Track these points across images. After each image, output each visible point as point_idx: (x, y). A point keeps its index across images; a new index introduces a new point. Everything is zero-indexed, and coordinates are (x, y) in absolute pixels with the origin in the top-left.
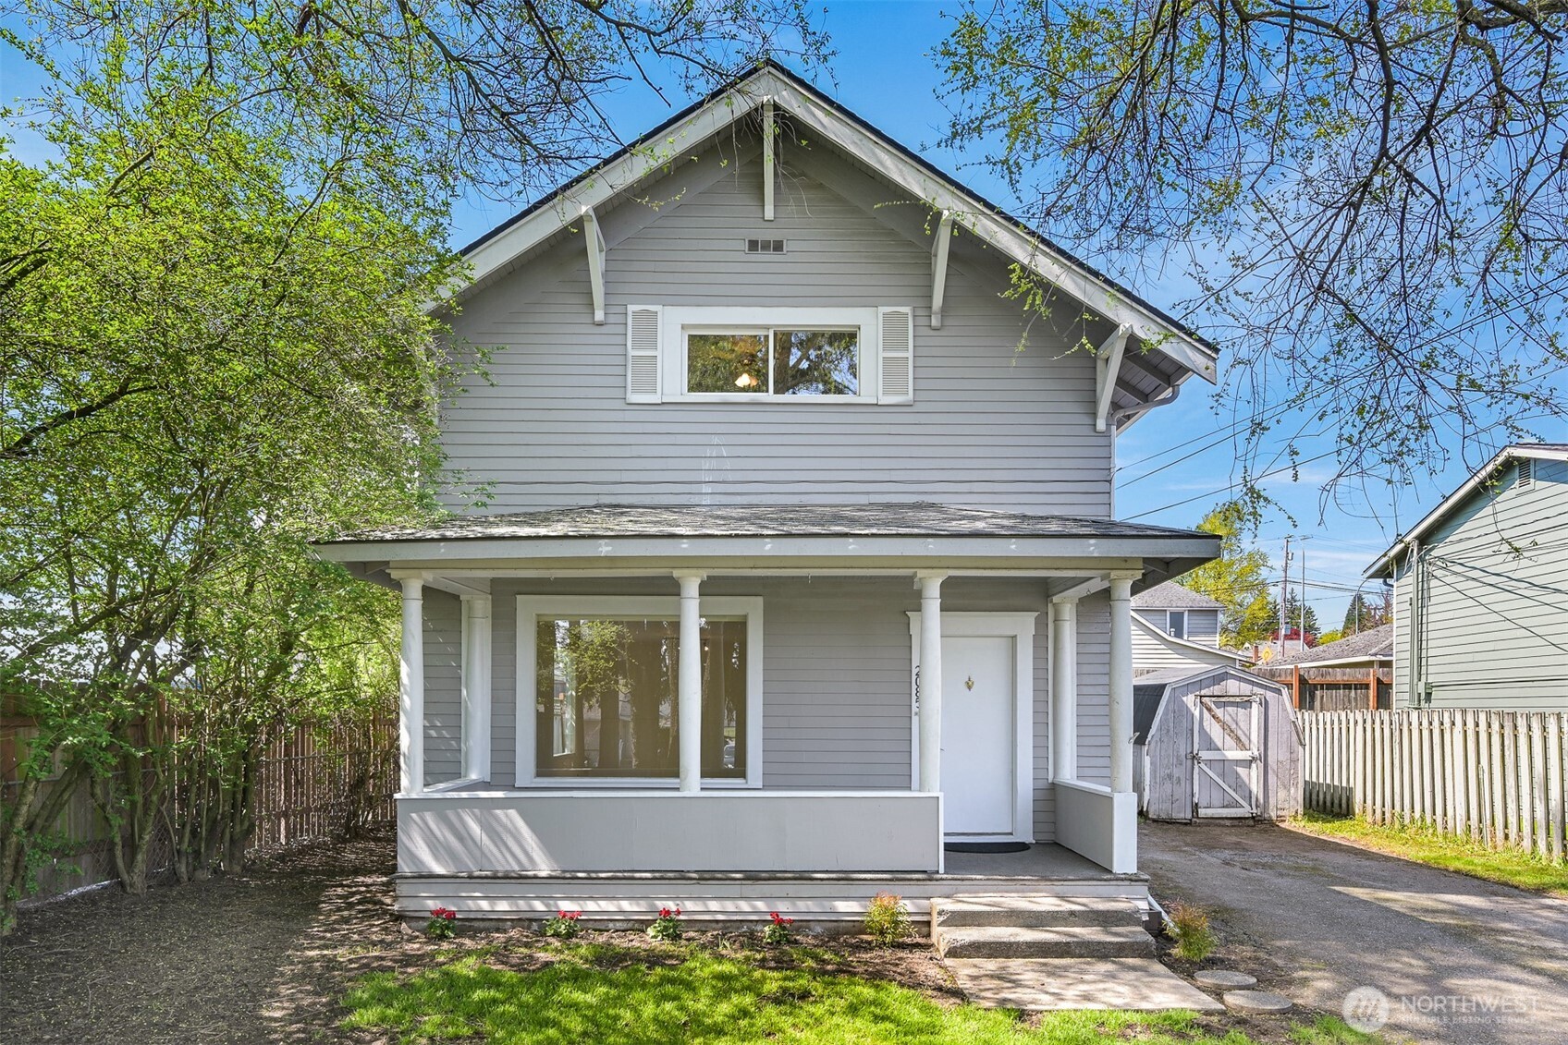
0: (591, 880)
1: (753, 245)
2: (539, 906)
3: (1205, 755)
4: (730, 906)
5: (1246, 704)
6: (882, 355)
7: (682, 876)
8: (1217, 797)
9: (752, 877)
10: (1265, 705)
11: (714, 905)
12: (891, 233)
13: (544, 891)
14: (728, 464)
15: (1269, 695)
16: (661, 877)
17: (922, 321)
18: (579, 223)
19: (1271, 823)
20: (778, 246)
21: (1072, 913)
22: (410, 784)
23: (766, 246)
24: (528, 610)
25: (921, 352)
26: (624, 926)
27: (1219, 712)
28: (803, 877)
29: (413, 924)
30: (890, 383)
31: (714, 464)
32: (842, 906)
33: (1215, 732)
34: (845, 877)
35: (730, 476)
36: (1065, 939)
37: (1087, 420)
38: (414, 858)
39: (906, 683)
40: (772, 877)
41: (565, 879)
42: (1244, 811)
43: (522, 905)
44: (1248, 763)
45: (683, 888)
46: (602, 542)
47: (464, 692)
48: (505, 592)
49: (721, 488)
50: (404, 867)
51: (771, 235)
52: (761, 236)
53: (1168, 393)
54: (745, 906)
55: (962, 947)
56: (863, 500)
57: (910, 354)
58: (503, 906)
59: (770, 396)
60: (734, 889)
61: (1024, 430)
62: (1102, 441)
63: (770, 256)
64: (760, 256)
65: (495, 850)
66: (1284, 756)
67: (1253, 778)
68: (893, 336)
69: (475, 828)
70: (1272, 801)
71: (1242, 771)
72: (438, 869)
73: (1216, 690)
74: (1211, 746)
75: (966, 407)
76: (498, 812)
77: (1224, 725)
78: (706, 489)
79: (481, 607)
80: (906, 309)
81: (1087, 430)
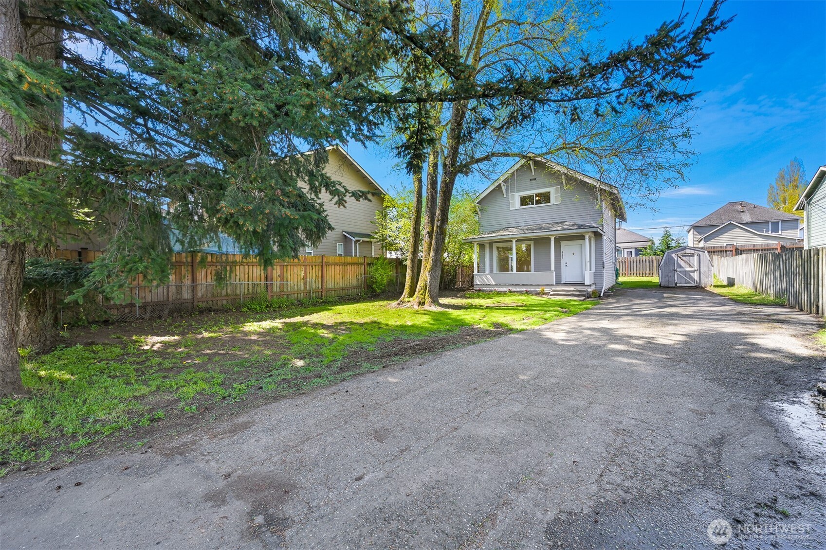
0: (500, 285)
1: (531, 180)
3: (678, 270)
5: (693, 255)
6: (555, 195)
7: (513, 285)
8: (683, 281)
9: (523, 285)
10: (699, 256)
11: (518, 289)
13: (493, 287)
14: (527, 218)
15: (700, 253)
16: (510, 285)
17: (562, 188)
18: (500, 184)
19: (702, 288)
22: (476, 272)
24: (495, 246)
25: (561, 194)
26: (504, 291)
27: (684, 258)
28: (531, 285)
30: (557, 200)
31: (524, 218)
33: (682, 263)
35: (528, 220)
36: (570, 293)
37: (597, 202)
39: (560, 254)
40: (527, 285)
41: (496, 285)
42: (693, 284)
43: (490, 288)
44: (693, 272)
45: (513, 287)
46: (499, 236)
47: (485, 259)
48: (491, 244)
49: (526, 222)
50: (475, 283)
51: (534, 178)
52: (532, 178)
54: (522, 289)
58: (488, 289)
59: (535, 205)
63: (534, 181)
64: (532, 182)
65: (487, 281)
66: (706, 269)
67: (695, 276)
68: (557, 191)
69: (484, 278)
70: (702, 282)
71: (692, 274)
72: (479, 284)
73: (682, 252)
74: (681, 267)
75: (571, 203)
76: (487, 276)
77: (685, 262)
78: (523, 223)
79: (487, 246)
80: (559, 186)
81: (597, 204)
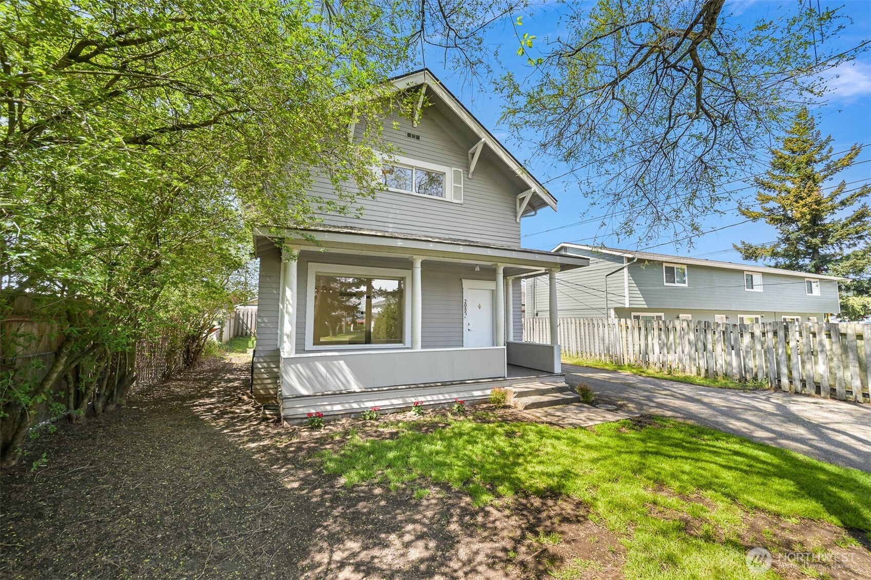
0: (379, 391)
1: (409, 135)
2: (355, 406)
4: (435, 397)
6: (453, 185)
7: (417, 386)
9: (444, 384)
11: (429, 398)
12: (455, 142)
13: (358, 398)
14: (399, 217)
16: (409, 387)
17: (466, 176)
20: (418, 138)
21: (553, 389)
23: (414, 136)
24: (313, 269)
25: (466, 186)
26: (393, 411)
28: (462, 383)
29: (291, 422)
30: (456, 195)
31: (393, 216)
32: (476, 393)
34: (477, 382)
35: (400, 222)
36: (555, 399)
37: (514, 218)
38: (292, 388)
39: (462, 306)
40: (452, 383)
41: (368, 392)
43: (347, 406)
45: (418, 392)
46: (399, 240)
47: (281, 306)
48: (303, 261)
49: (396, 226)
50: (286, 393)
51: (416, 133)
52: (413, 132)
53: (533, 213)
54: (441, 397)
55: (529, 405)
56: (447, 237)
57: (462, 186)
58: (338, 408)
59: (414, 193)
60: (437, 390)
61: (496, 218)
62: (517, 226)
63: (414, 140)
64: (411, 139)
65: (331, 379)
68: (457, 179)
69: (322, 370)
72: (304, 392)
75: (479, 208)
76: (335, 362)
78: (390, 225)
80: (461, 170)
81: (514, 222)
